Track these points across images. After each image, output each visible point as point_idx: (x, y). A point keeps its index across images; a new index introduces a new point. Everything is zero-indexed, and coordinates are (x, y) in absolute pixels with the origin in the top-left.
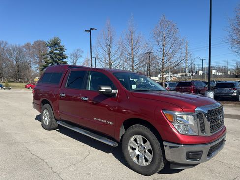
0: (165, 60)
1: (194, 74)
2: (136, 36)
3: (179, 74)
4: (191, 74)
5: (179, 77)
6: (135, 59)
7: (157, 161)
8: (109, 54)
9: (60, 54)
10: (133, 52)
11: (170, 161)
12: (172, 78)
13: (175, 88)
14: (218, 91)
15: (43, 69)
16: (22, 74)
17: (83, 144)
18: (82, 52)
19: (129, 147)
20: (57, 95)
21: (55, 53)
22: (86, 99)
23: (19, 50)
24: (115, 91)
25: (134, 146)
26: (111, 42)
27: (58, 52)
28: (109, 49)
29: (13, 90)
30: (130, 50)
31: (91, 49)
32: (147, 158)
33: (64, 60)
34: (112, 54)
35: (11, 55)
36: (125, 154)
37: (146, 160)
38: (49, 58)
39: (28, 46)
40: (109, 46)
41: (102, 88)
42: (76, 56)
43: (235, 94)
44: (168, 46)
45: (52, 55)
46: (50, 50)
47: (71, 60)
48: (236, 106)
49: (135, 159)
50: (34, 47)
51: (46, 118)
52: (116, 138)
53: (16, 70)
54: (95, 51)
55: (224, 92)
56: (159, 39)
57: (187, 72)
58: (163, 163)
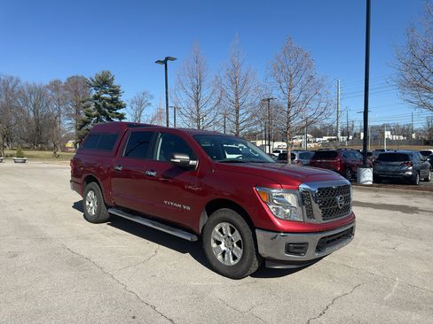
0: (292, 113)
1: (351, 138)
2: (242, 71)
3: (325, 138)
4: (345, 138)
5: (324, 143)
6: (241, 112)
7: (248, 257)
8: (197, 102)
9: (113, 101)
10: (237, 100)
11: (265, 256)
12: (312, 145)
13: (309, 161)
14: (382, 168)
15: (81, 127)
16: (45, 135)
17: (147, 241)
18: (152, 97)
19: (212, 241)
20: (109, 168)
21: (103, 99)
22: (153, 174)
23: (39, 93)
24: (195, 162)
25: (218, 239)
26: (201, 82)
27: (108, 96)
28: (198, 93)
29: (30, 163)
30: (232, 95)
31: (167, 93)
32: (236, 254)
33: (120, 111)
34: (202, 102)
35: (26, 101)
36: (207, 250)
37: (235, 258)
38: (93, 107)
39: (55, 86)
40: (198, 88)
41: (177, 157)
42: (140, 105)
43: (410, 173)
44: (297, 89)
45: (97, 101)
46: (94, 92)
47: (132, 112)
48: (407, 193)
49: (219, 257)
50: (66, 87)
51: (91, 205)
52: (194, 229)
53: (34, 128)
54: (174, 96)
55: (390, 168)
56: (282, 78)
57: (339, 134)
58: (255, 259)
